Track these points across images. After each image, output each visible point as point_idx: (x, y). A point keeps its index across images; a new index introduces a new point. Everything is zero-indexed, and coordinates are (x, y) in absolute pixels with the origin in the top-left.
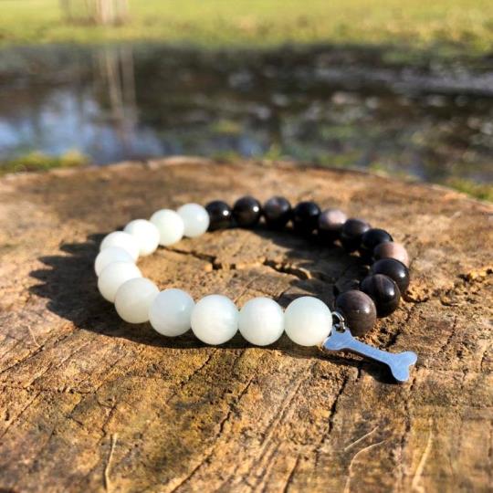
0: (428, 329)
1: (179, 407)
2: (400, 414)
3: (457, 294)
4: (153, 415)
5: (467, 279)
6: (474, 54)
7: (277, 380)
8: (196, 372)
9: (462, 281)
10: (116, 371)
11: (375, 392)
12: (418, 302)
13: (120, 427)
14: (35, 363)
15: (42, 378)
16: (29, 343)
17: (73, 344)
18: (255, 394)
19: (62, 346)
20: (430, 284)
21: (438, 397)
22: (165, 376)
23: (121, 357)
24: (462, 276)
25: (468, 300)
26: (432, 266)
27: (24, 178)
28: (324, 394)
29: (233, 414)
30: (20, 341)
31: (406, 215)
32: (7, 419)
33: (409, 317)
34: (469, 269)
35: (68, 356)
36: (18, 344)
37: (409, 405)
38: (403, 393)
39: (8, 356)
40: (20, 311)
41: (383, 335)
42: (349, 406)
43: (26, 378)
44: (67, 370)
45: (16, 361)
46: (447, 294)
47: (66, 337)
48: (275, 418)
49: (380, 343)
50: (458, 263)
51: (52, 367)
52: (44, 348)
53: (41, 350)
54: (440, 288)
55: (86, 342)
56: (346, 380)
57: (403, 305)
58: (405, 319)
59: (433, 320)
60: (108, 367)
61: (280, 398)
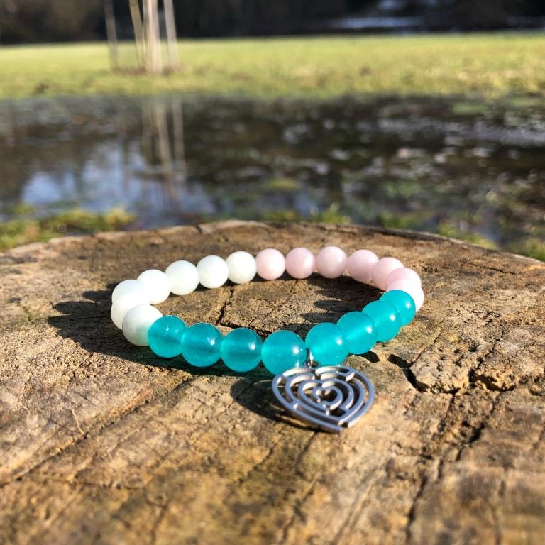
0: (517, 422)
1: (238, 509)
2: (487, 525)
4: (208, 517)
7: (347, 480)
8: (255, 468)
10: (167, 464)
11: (458, 495)
12: (503, 390)
13: (172, 530)
14: (79, 453)
15: (87, 470)
16: (73, 429)
17: (120, 431)
18: (323, 496)
19: (109, 433)
20: (516, 370)
22: (222, 472)
23: (172, 447)
26: (518, 348)
28: (400, 497)
29: (297, 519)
30: (63, 427)
31: (486, 288)
32: (48, 516)
33: (494, 409)
35: (114, 446)
36: (60, 430)
37: (499, 513)
38: (490, 499)
39: (51, 443)
40: (63, 392)
41: (465, 428)
42: (430, 513)
43: (69, 470)
44: (113, 461)
45: (58, 450)
46: (536, 381)
47: (112, 423)
48: (346, 524)
49: (462, 438)
51: (97, 458)
52: (88, 436)
53: (85, 438)
54: (528, 374)
55: (134, 429)
56: (425, 481)
57: (487, 394)
58: (490, 409)
59: (521, 413)
60: (159, 459)
61: (350, 501)
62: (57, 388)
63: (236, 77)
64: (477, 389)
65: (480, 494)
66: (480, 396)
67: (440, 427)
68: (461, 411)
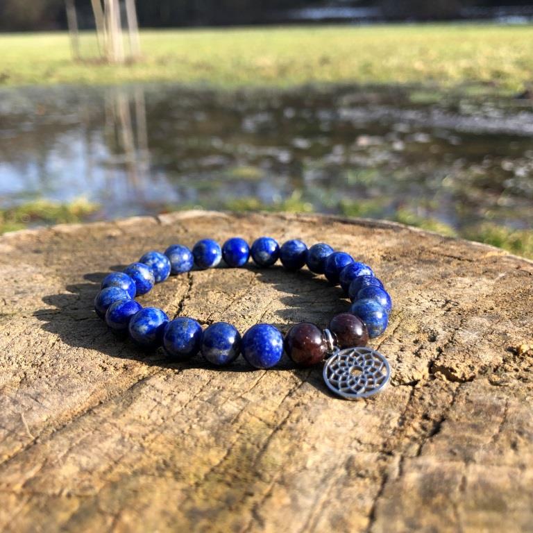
0: (477, 414)
1: (193, 514)
2: (449, 523)
3: (506, 371)
4: (163, 524)
5: (516, 352)
7: (307, 480)
8: (212, 470)
9: (512, 355)
10: (121, 469)
11: (419, 493)
12: (463, 381)
14: (28, 460)
15: (35, 479)
16: (22, 434)
17: (72, 435)
18: (281, 498)
19: (60, 437)
20: (475, 360)
21: (493, 500)
22: (178, 476)
23: (125, 451)
24: (511, 350)
25: (519, 378)
26: (477, 337)
28: (361, 497)
29: (256, 523)
30: (12, 432)
31: (444, 276)
33: (454, 401)
34: (519, 341)
35: (65, 451)
36: (8, 435)
37: (460, 509)
38: (452, 495)
40: (13, 395)
41: (425, 422)
42: (391, 513)
43: (16, 479)
44: (64, 468)
45: (6, 457)
46: (495, 370)
47: (64, 426)
48: (306, 527)
49: (423, 432)
50: (505, 333)
51: (47, 465)
52: (39, 441)
53: (35, 442)
54: (487, 363)
55: (87, 432)
56: (385, 478)
57: (447, 385)
58: (450, 402)
59: (480, 404)
60: (112, 463)
61: (310, 502)
62: (7, 391)
63: (199, 66)
64: (437, 380)
65: (441, 491)
66: (440, 388)
67: (400, 420)
68: (421, 404)
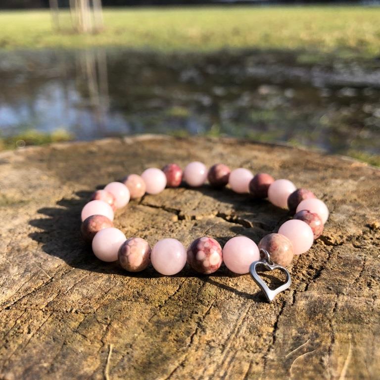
0: (344, 265)
1: (159, 324)
3: (364, 239)
4: (140, 330)
5: (372, 227)
6: (367, 57)
8: (170, 298)
9: (368, 229)
10: (109, 297)
11: (306, 313)
12: (336, 245)
13: (115, 339)
14: (48, 290)
15: (53, 301)
16: (42, 275)
17: (76, 276)
18: (215, 315)
19: (68, 278)
20: (344, 232)
21: (355, 317)
22: (147, 301)
23: (112, 286)
24: (368, 226)
25: (373, 244)
26: (345, 218)
27: (31, 150)
29: (200, 330)
30: (35, 274)
31: (323, 179)
32: (29, 333)
33: (330, 257)
34: (373, 220)
35: (72, 286)
36: (33, 276)
38: (328, 314)
39: (27, 285)
40: (34, 251)
41: (310, 270)
42: (288, 324)
43: (41, 302)
44: (72, 296)
45: (33, 289)
46: (357, 239)
48: (232, 333)
49: (309, 277)
50: (364, 215)
51: (60, 294)
52: (54, 280)
53: (52, 281)
54: (352, 234)
56: (284, 303)
57: (325, 247)
58: (327, 258)
59: (347, 259)
60: (103, 293)
61: (235, 318)
62: (30, 248)
64: (318, 244)
65: (321, 311)
66: (320, 249)
67: (294, 269)
68: (308, 259)
